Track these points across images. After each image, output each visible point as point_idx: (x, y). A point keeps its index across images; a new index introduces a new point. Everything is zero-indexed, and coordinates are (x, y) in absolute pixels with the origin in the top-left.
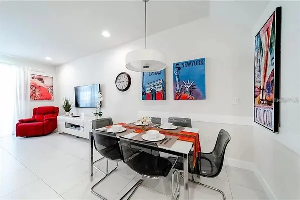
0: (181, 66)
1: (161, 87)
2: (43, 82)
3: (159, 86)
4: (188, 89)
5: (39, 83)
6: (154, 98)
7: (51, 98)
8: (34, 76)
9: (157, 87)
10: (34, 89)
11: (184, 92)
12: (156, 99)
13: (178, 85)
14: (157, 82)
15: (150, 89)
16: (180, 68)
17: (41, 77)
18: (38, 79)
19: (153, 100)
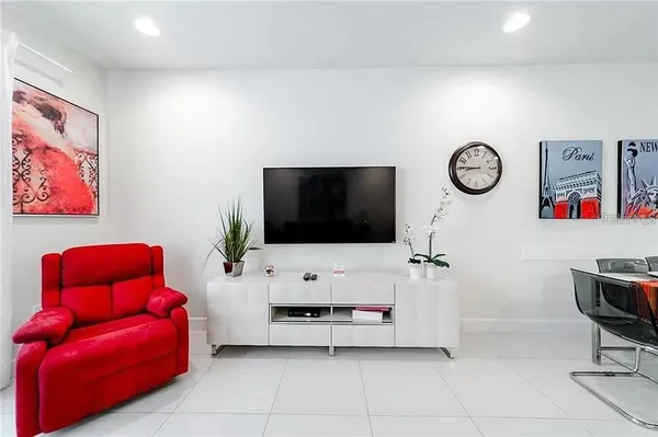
0: (638, 148)
1: (593, 189)
2: (61, 130)
3: (587, 187)
4: (653, 198)
5: (43, 129)
6: (575, 213)
7: (91, 207)
8: (22, 88)
9: (583, 188)
10: (21, 155)
11: (643, 203)
12: (578, 217)
13: (632, 188)
14: (584, 178)
15: (564, 191)
16: (635, 153)
17: (54, 104)
18: (40, 109)
19: (571, 217)
